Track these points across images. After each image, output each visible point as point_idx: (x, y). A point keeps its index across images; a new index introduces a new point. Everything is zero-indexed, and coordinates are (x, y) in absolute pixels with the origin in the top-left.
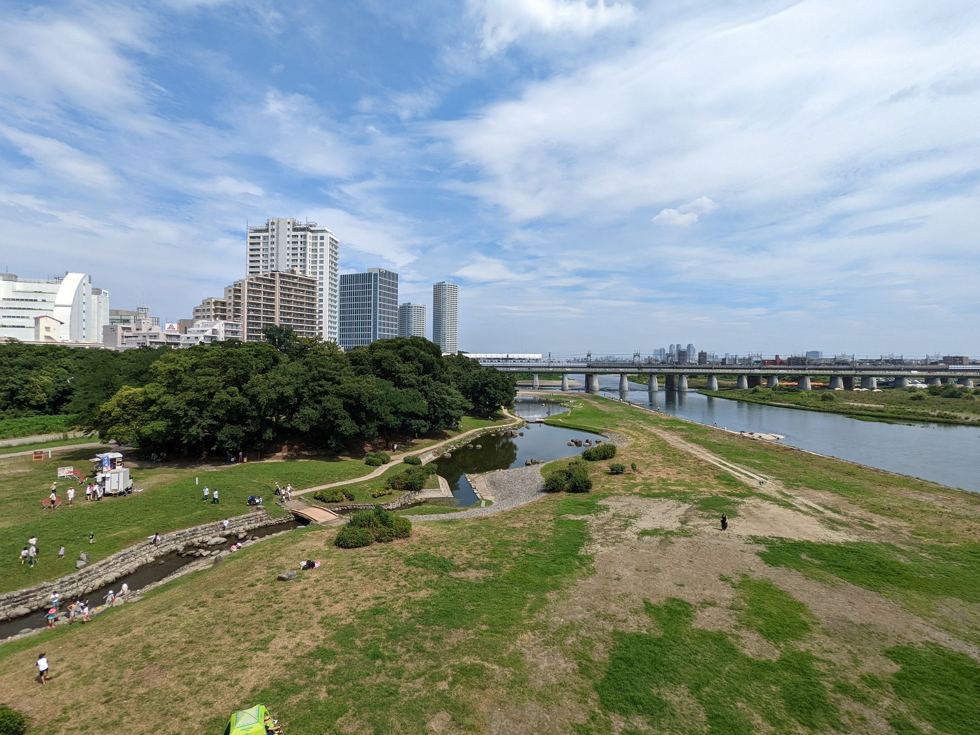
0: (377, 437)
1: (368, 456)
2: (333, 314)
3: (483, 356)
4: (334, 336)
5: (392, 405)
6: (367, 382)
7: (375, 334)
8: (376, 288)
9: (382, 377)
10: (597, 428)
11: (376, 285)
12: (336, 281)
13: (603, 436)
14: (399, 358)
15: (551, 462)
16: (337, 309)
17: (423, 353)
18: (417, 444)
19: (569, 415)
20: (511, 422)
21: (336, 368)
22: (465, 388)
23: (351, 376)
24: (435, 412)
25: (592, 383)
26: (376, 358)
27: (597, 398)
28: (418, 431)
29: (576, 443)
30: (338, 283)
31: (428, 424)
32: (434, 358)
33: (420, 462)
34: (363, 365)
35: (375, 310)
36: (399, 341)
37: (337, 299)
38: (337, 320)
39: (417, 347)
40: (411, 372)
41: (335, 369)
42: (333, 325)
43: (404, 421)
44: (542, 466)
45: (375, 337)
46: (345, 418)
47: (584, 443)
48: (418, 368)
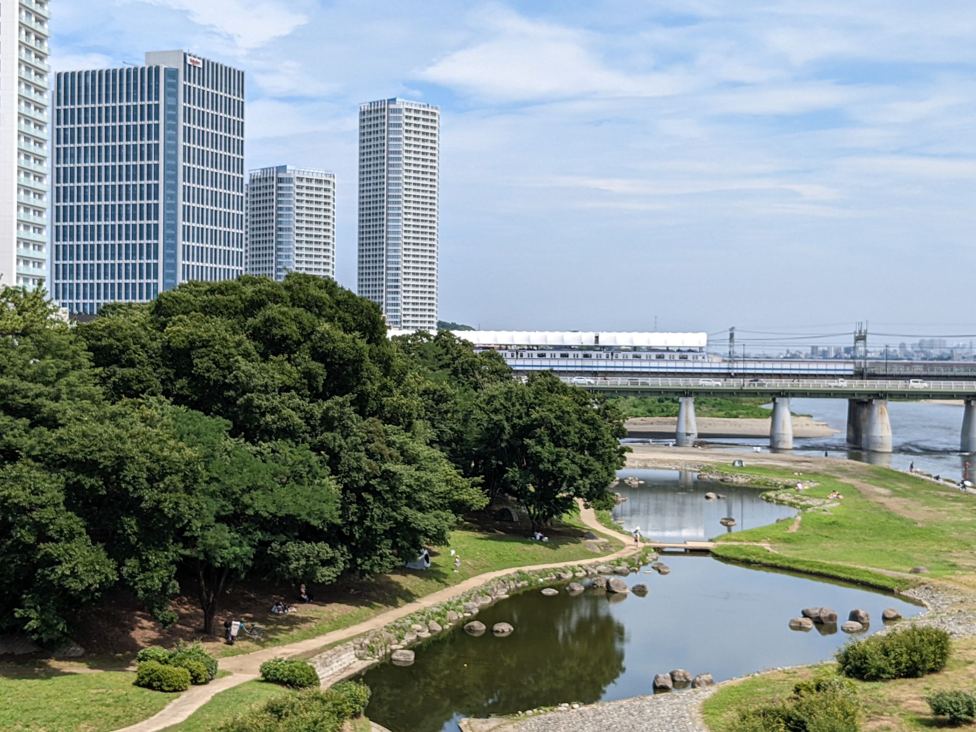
0: (174, 596)
1: (144, 658)
2: (32, 200)
3: (520, 338)
4: (37, 272)
5: (225, 494)
6: (144, 420)
7: (171, 266)
8: (175, 118)
9: (193, 406)
10: (888, 572)
11: (172, 108)
12: (40, 91)
13: (907, 599)
14: (249, 345)
15: (736, 681)
16: (46, 184)
17: (327, 326)
18: (305, 620)
19: (794, 529)
20: (607, 548)
21: (43, 373)
22: (459, 438)
23: (91, 398)
24: (362, 518)
25: (869, 428)
26: (177, 342)
27: (887, 476)
28: (309, 576)
29: (819, 622)
30: (47, 99)
31: (341, 555)
32: (362, 343)
33: (313, 680)
34: (131, 364)
35: (171, 187)
36: (249, 290)
37: (46, 150)
38: (46, 219)
39: (308, 308)
40: (285, 389)
41: (39, 377)
42: (31, 235)
43: (264, 544)
44: (706, 693)
45: (170, 275)
46: (71, 537)
47: (843, 621)
48: (308, 375)
